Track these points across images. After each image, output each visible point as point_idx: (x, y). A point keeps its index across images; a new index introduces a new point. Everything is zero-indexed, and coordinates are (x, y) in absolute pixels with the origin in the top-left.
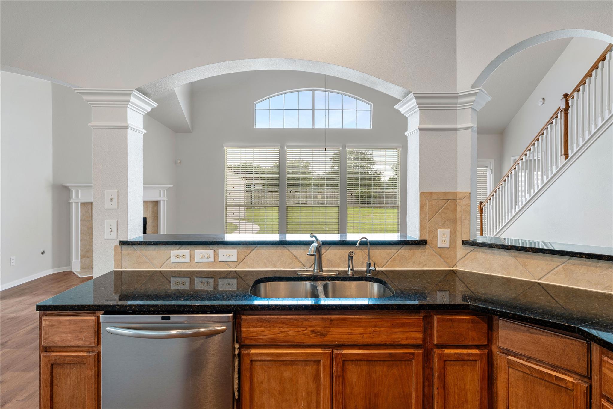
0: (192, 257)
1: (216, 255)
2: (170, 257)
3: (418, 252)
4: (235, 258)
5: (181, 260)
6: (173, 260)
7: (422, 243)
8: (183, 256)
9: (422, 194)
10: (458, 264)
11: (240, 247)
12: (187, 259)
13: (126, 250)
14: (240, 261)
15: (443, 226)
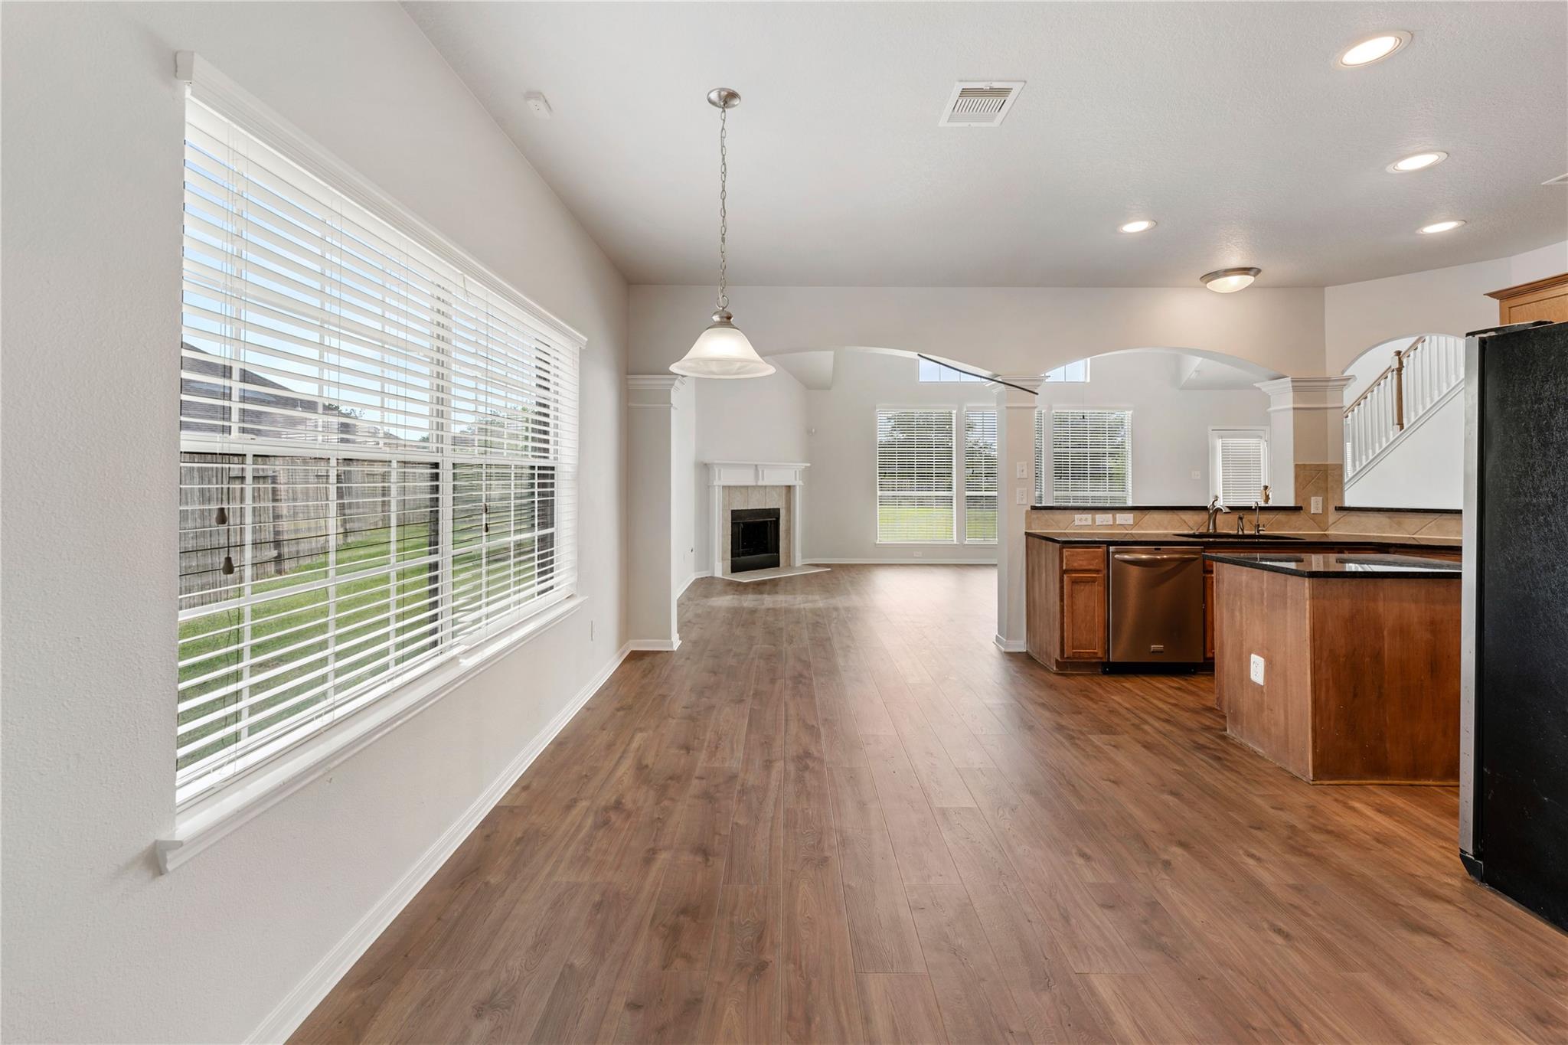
0: (1094, 520)
1: (1114, 519)
2: (1074, 521)
3: (1294, 518)
4: (1131, 522)
5: (1084, 523)
6: (1077, 523)
7: (1297, 509)
8: (1086, 520)
9: (1297, 466)
10: (1330, 528)
11: (1137, 512)
12: (1090, 522)
13: (1035, 514)
14: (1136, 524)
15: (1316, 495)
